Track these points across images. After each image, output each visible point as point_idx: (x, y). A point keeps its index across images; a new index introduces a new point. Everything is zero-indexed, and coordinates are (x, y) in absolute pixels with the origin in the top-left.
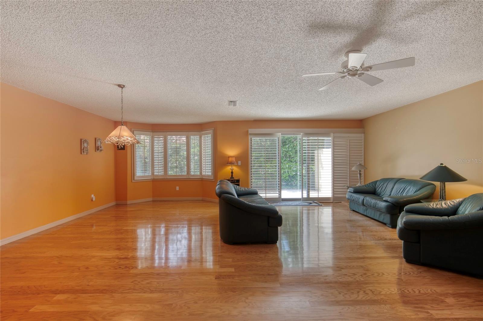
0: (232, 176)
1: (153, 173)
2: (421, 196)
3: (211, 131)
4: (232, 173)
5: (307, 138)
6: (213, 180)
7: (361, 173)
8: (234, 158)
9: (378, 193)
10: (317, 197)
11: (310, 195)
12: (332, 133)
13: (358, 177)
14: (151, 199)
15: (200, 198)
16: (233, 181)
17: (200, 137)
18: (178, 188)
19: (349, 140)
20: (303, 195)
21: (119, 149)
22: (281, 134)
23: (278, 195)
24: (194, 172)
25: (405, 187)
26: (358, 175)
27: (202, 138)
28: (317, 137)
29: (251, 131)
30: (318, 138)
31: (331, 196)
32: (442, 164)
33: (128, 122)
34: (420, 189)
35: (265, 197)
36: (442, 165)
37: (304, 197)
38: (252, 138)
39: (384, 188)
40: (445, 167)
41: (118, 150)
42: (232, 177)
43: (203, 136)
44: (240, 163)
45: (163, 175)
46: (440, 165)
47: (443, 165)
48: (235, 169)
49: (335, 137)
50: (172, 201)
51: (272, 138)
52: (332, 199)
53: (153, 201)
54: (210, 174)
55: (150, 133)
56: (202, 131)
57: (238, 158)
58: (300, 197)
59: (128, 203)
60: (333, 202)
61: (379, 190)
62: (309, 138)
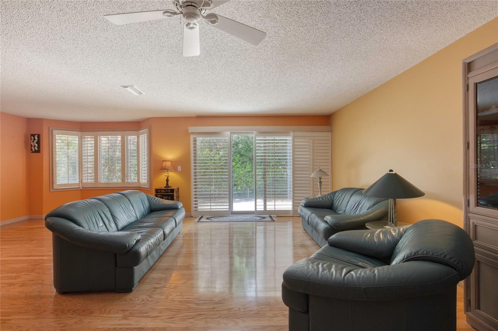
0: (167, 184)
1: (81, 181)
2: (371, 216)
3: (146, 130)
4: (167, 180)
5: (264, 138)
6: (149, 189)
7: (321, 180)
8: (170, 162)
9: (335, 208)
10: (274, 209)
11: (267, 207)
12: (292, 132)
13: (318, 185)
16: (167, 191)
17: (137, 138)
19: (313, 140)
20: (257, 208)
21: (33, 152)
22: (230, 133)
23: (228, 207)
25: (360, 201)
26: (318, 183)
27: (140, 138)
28: (274, 136)
29: (191, 129)
30: (274, 138)
31: (291, 209)
32: (391, 171)
33: (45, 119)
34: (374, 205)
35: (210, 210)
36: (391, 173)
37: (257, 210)
38: (197, 138)
39: (341, 202)
40: (396, 175)
41: (31, 153)
42: (167, 186)
43: (140, 136)
44: (179, 168)
45: (94, 182)
46: (389, 172)
47: (393, 173)
48: (173, 176)
49: (295, 136)
51: (219, 138)
52: (292, 213)
54: (146, 181)
55: (77, 132)
56: (140, 130)
58: (253, 209)
60: (293, 216)
61: (336, 203)
62: (266, 138)
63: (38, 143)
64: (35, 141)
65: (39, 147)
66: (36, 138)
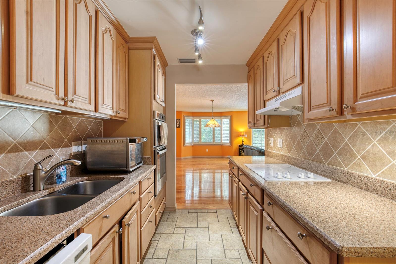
0: (243, 143)
1: (193, 141)
3: (229, 117)
4: (243, 141)
6: (230, 146)
8: (244, 132)
14: (192, 157)
15: (221, 156)
17: (221, 120)
18: (207, 150)
24: (217, 141)
43: (223, 120)
44: (247, 135)
45: (199, 142)
48: (245, 139)
50: (204, 158)
53: (193, 158)
54: (228, 142)
56: (223, 117)
57: (246, 132)
59: (182, 158)
63: (180, 123)
64: (179, 122)
65: (180, 125)
66: (179, 121)
